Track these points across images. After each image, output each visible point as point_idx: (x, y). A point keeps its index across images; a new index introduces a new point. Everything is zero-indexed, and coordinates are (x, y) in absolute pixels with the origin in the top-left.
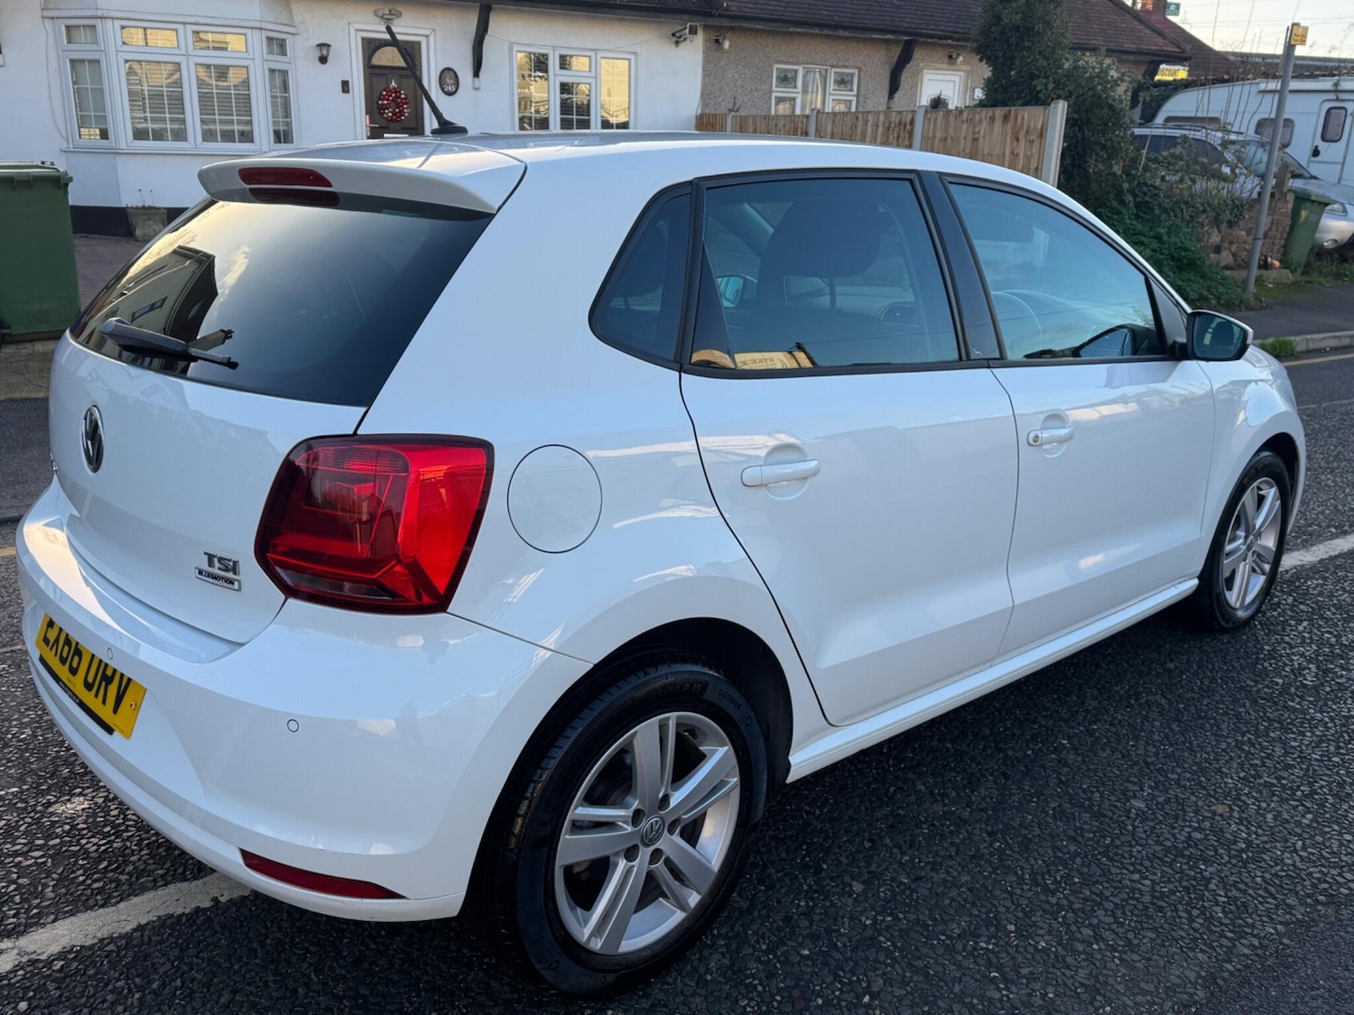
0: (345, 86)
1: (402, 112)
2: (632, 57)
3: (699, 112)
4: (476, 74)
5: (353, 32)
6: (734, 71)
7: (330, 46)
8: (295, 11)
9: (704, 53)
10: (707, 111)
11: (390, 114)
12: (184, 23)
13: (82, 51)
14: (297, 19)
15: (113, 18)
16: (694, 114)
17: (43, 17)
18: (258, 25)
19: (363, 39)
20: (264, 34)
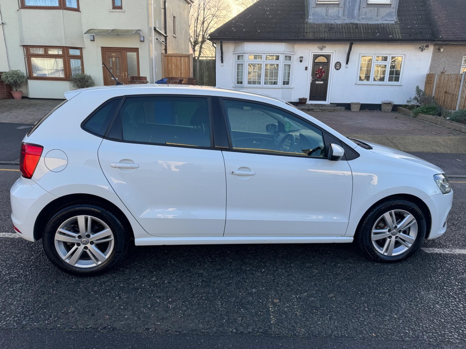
0: (306, 68)
1: (322, 75)
2: (404, 56)
3: (428, 73)
4: (347, 63)
5: (311, 53)
6: (445, 59)
7: (303, 57)
8: (295, 48)
9: (433, 53)
10: (432, 73)
11: (318, 76)
12: (264, 53)
13: (240, 62)
14: (295, 51)
15: (247, 53)
16: (426, 73)
17: (233, 54)
18: (283, 53)
19: (314, 55)
20: (285, 55)
